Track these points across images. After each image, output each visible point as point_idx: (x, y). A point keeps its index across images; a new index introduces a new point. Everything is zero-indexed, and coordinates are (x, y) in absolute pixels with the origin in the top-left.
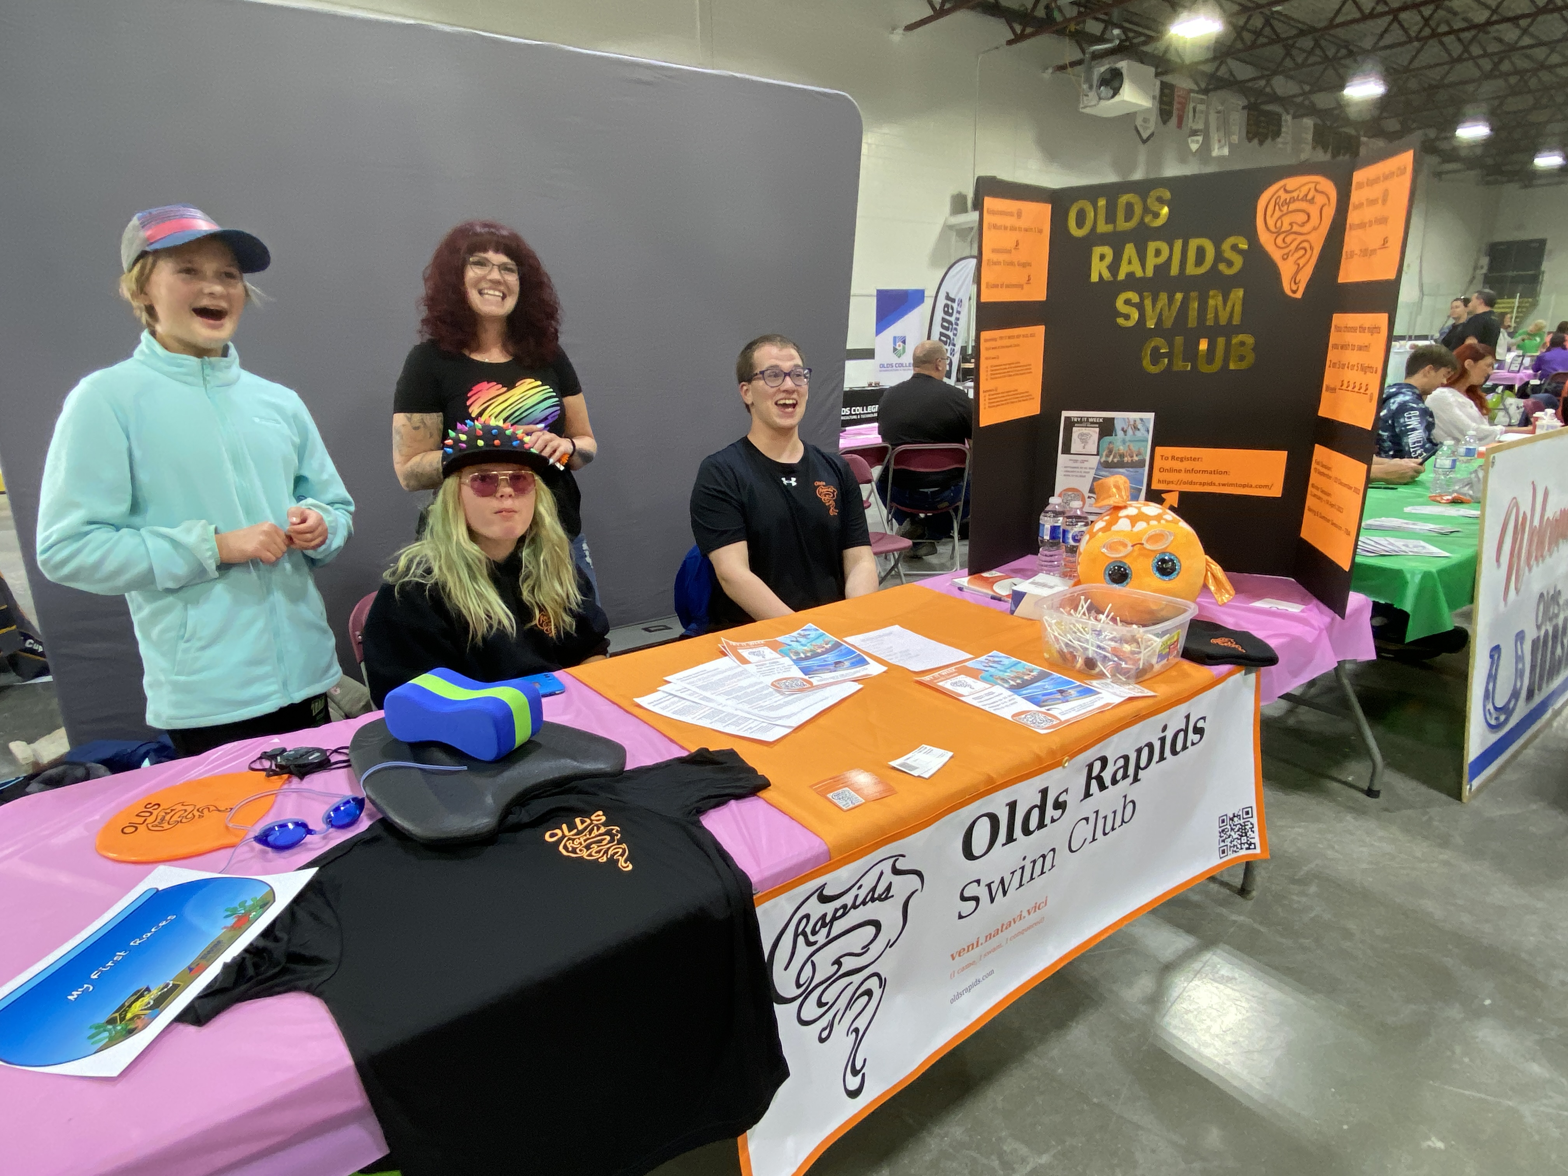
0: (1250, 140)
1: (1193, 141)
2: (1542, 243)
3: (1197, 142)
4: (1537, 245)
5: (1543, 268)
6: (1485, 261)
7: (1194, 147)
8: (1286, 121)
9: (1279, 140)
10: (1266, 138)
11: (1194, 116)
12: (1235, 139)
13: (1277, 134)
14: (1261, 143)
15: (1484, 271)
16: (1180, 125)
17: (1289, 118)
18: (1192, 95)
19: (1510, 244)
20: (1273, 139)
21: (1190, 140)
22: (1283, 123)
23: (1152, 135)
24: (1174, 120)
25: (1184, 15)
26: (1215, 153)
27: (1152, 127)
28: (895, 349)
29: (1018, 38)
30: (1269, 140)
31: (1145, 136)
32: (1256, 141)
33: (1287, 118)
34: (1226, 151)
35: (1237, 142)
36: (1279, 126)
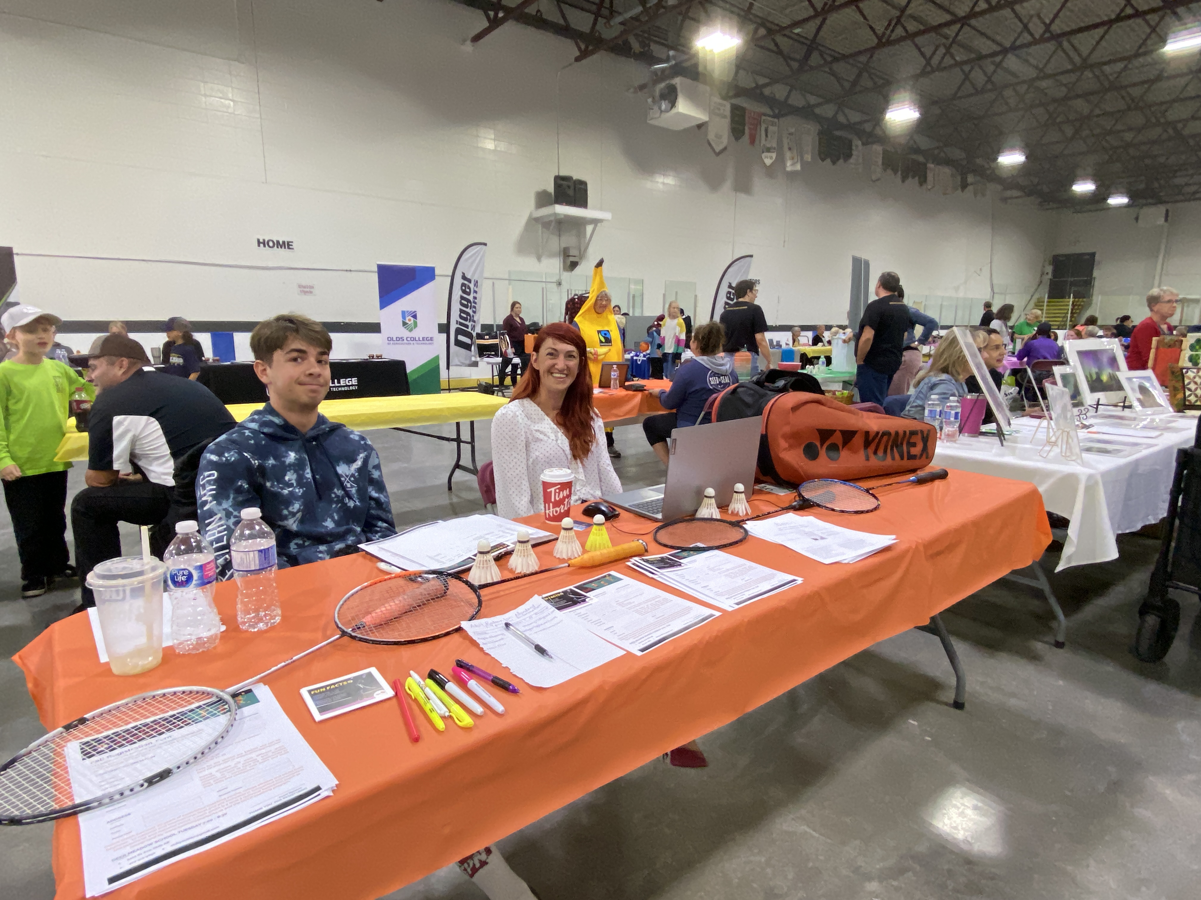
0: (823, 160)
1: (767, 157)
2: (1093, 255)
3: (771, 158)
4: (1087, 257)
5: (1094, 276)
6: (1049, 269)
7: (768, 162)
8: (857, 146)
9: (852, 160)
10: (838, 159)
11: (767, 136)
12: (808, 157)
13: (849, 156)
14: (834, 163)
15: (1050, 276)
16: (753, 141)
17: (859, 143)
18: (763, 118)
19: (1068, 256)
20: (846, 160)
21: (763, 155)
22: (854, 148)
23: (725, 149)
24: (746, 138)
25: (703, 30)
26: (789, 168)
27: (725, 141)
28: (404, 324)
29: (584, 55)
30: (841, 161)
31: (718, 149)
32: (828, 161)
33: (857, 143)
34: (798, 167)
35: (810, 160)
36: (850, 149)
